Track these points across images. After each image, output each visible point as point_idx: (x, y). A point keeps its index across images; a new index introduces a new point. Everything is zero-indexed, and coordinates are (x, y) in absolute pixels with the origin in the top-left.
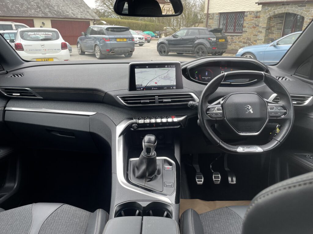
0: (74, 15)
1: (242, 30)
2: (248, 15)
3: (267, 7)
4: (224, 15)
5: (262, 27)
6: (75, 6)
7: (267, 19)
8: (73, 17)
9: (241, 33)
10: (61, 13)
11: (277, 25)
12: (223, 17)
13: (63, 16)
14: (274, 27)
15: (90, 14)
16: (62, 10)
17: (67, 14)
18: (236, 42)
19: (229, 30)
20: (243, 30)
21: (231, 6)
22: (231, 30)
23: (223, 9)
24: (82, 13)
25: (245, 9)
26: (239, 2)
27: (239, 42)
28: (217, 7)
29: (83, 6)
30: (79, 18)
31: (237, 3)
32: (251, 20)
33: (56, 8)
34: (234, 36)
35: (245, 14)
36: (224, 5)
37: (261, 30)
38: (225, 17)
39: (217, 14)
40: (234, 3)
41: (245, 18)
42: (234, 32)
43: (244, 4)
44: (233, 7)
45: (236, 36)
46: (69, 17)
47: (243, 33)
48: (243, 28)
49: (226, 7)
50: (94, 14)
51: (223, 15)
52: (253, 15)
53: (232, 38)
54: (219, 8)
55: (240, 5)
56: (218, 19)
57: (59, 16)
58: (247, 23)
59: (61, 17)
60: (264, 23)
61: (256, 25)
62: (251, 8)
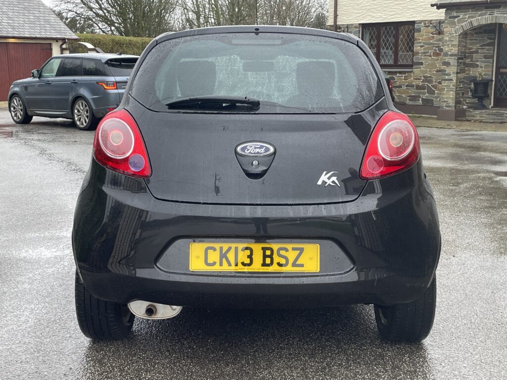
0: (13, 28)
2: (422, 29)
3: (456, 12)
4: (373, 29)
5: (449, 53)
6: (15, 8)
7: (458, 37)
8: (11, 35)
9: (411, 66)
12: (369, 33)
14: (477, 52)
15: (52, 26)
19: (386, 61)
20: (415, 59)
21: (385, 11)
22: (389, 61)
24: (33, 25)
25: (414, 17)
26: (402, 2)
27: (407, 86)
28: (356, 11)
29: (36, 7)
30: (26, 35)
32: (429, 39)
34: (396, 73)
35: (416, 26)
36: (369, 7)
39: (355, 27)
41: (416, 34)
42: (396, 65)
44: (390, 12)
45: (400, 73)
46: (3, 35)
47: (414, 67)
48: (413, 56)
49: (375, 13)
50: (63, 27)
51: (369, 29)
52: (431, 29)
55: (403, 7)
58: (422, 44)
60: (452, 45)
61: (441, 50)
62: (427, 15)
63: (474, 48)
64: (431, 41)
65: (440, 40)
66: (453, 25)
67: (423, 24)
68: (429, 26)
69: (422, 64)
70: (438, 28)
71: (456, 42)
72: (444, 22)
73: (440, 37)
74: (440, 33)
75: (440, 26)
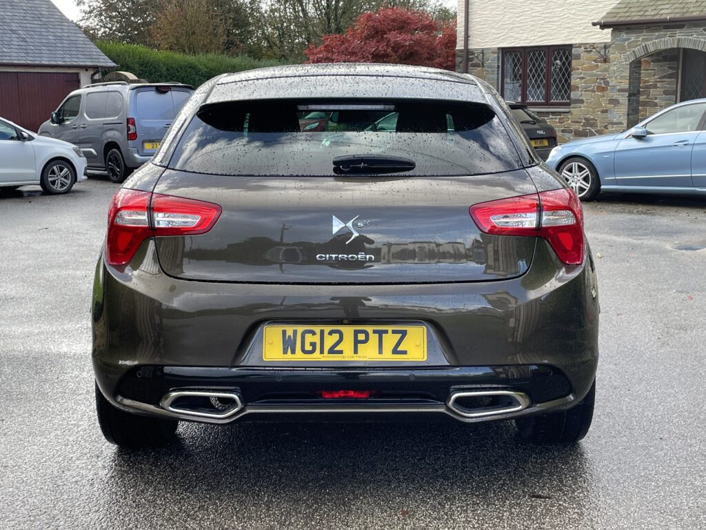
0: (27, 54)
2: (582, 55)
3: (626, 33)
4: (516, 56)
5: (618, 88)
6: (28, 25)
7: (628, 66)
8: (25, 62)
9: (568, 105)
11: (664, 81)
12: (511, 61)
14: (655, 86)
15: (80, 50)
19: (533, 98)
21: (532, 30)
22: (538, 97)
23: (510, 37)
24: (54, 48)
25: (572, 39)
29: (56, 23)
30: (43, 62)
34: (547, 114)
35: (574, 51)
37: (616, 96)
38: (518, 60)
39: (493, 52)
41: (573, 61)
42: (547, 104)
47: (572, 105)
48: (570, 92)
49: (520, 33)
51: (510, 56)
52: (594, 55)
55: (556, 26)
60: (622, 77)
61: (607, 83)
62: (588, 36)
63: (652, 80)
64: (594, 71)
65: (606, 70)
66: (622, 49)
67: (583, 48)
68: (592, 51)
69: (582, 101)
70: (602, 52)
71: (627, 74)
72: (609, 46)
73: (605, 65)
74: (606, 60)
75: (605, 51)
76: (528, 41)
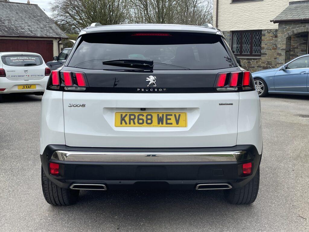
0: (32, 32)
1: (260, 52)
2: (266, 34)
3: (285, 25)
4: (238, 34)
5: (281, 48)
6: (32, 20)
7: (286, 39)
8: (30, 36)
9: (260, 55)
10: (14, 29)
11: (301, 46)
12: (236, 36)
13: (16, 34)
14: (297, 48)
15: (53, 30)
16: (16, 25)
17: (21, 31)
18: (254, 67)
19: (245, 52)
20: (262, 51)
21: (245, 24)
22: (247, 52)
23: (235, 26)
24: (43, 30)
25: (262, 27)
26: (255, 19)
27: (257, 67)
28: (228, 23)
29: (44, 19)
30: (38, 36)
31: (251, 20)
32: (270, 40)
33: (6, 23)
34: (251, 59)
35: (263, 32)
36: (236, 22)
37: (280, 52)
38: (239, 36)
39: (228, 33)
40: (249, 19)
41: (263, 37)
42: (251, 55)
43: (261, 21)
44: (248, 24)
45: (254, 59)
46: (25, 35)
47: (262, 56)
48: (261, 50)
49: (239, 25)
50: (59, 31)
51: (236, 34)
52: (271, 34)
53: (249, 62)
54: (231, 26)
55: (255, 22)
56: (230, 39)
57: (11, 34)
58: (266, 43)
59: (13, 35)
60: (282, 44)
61: (276, 46)
62: (269, 26)
63: (296, 45)
65: (276, 41)
66: (283, 32)
67: (266, 31)
68: (270, 33)
69: (266, 54)
70: (275, 33)
71: (285, 42)
72: (278, 31)
73: (276, 39)
74: (276, 37)
75: (276, 33)
76: (243, 28)
